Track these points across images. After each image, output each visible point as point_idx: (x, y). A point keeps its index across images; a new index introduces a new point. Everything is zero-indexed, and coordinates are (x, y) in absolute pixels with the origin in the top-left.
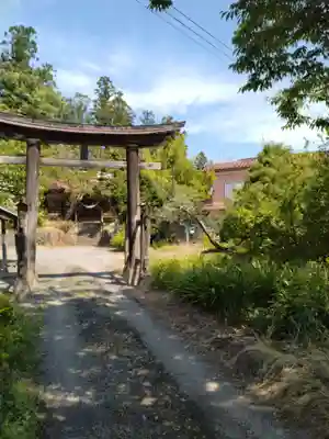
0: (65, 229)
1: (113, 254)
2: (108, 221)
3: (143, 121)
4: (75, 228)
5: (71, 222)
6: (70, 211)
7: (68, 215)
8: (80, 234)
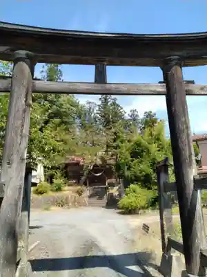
0: (80, 193)
1: (118, 215)
2: (112, 185)
3: (131, 116)
4: (87, 191)
5: (84, 188)
6: (83, 178)
7: (81, 182)
8: (91, 196)
